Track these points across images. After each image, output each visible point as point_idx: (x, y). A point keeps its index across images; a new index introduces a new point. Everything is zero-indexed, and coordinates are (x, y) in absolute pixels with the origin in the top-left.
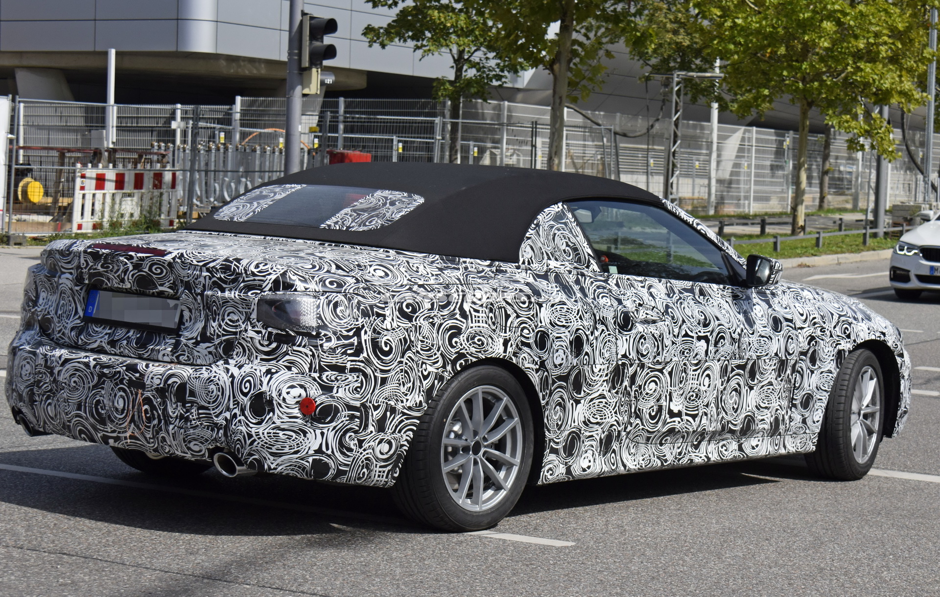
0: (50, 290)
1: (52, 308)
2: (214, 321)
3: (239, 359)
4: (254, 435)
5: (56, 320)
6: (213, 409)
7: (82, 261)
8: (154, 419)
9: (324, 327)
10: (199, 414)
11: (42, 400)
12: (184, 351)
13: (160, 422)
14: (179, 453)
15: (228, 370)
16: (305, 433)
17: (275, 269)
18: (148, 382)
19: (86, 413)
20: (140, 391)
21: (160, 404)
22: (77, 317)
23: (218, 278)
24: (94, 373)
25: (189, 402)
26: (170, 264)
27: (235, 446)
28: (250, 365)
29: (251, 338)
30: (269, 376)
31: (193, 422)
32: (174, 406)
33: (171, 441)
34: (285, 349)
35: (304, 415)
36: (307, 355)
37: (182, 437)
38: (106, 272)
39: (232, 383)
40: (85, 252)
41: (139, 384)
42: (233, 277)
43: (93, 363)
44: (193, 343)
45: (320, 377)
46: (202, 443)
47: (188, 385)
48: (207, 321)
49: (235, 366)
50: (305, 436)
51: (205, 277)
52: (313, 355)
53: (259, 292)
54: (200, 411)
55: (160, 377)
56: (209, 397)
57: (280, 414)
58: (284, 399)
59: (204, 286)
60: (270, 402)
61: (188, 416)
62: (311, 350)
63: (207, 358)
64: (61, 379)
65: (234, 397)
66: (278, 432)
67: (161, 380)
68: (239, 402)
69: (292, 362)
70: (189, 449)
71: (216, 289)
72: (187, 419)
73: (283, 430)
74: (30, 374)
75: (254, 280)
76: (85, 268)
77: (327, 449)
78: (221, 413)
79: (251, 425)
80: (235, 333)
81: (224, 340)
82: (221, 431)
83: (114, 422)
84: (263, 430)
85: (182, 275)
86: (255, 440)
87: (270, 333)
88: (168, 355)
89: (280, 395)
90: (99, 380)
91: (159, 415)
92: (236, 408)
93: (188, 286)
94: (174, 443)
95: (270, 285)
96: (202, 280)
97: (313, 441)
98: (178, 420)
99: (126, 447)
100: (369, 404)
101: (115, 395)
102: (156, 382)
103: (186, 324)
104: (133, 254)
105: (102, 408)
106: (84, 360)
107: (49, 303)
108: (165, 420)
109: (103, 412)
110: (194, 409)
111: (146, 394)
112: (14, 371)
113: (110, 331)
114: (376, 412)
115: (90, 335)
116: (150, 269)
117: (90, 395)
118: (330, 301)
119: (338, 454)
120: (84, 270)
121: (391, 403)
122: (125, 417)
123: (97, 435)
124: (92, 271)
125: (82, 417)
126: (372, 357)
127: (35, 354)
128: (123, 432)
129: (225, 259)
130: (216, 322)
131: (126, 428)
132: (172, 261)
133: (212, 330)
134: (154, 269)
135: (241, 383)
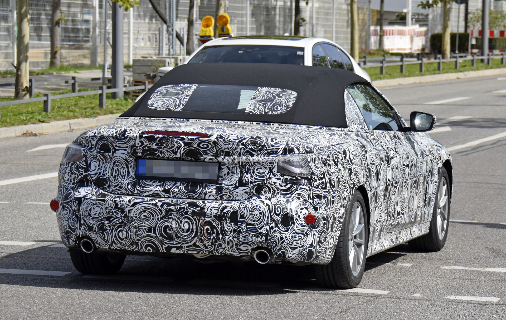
0: (103, 161)
1: (106, 172)
2: (247, 174)
3: (267, 195)
4: (284, 238)
5: (112, 179)
6: (257, 225)
7: (138, 142)
8: (213, 233)
9: (313, 174)
10: (247, 228)
11: (113, 229)
12: (227, 192)
13: (218, 234)
14: (230, 252)
15: (263, 202)
16: (307, 234)
17: (282, 142)
18: (208, 213)
19: (155, 234)
20: (202, 218)
21: (218, 224)
22: (130, 176)
23: (250, 149)
24: (162, 209)
25: (240, 222)
26: (214, 142)
27: (272, 245)
28: (275, 198)
29: (274, 182)
30: (289, 203)
32: (229, 225)
33: (225, 246)
34: (296, 188)
35: (308, 225)
36: (307, 190)
37: (234, 243)
38: (161, 148)
39: (269, 209)
40: (141, 137)
41: (202, 213)
42: (260, 148)
43: (159, 204)
44: (233, 188)
45: (313, 202)
46: (250, 245)
47: (239, 213)
48: (242, 173)
49: (266, 199)
50: (307, 237)
51: (241, 149)
52: (310, 190)
53: (276, 155)
54: (248, 227)
55: (218, 209)
56: (254, 218)
57: (297, 225)
58: (299, 216)
59: (240, 154)
60: (292, 218)
61: (240, 230)
62: (309, 187)
63: (244, 196)
64: (131, 214)
65: (271, 217)
66: (296, 235)
67: (218, 210)
68: (274, 220)
69: (300, 195)
70: (238, 249)
71: (248, 155)
72: (239, 232)
73: (298, 234)
74: (99, 213)
75: (273, 149)
76: (140, 146)
77: (314, 244)
78: (263, 226)
79: (282, 233)
80: (263, 180)
81: (256, 185)
82: (264, 237)
83: (180, 237)
84: (289, 234)
85: (224, 148)
86: (284, 241)
87: (286, 179)
88: (213, 196)
89: (297, 214)
90: (166, 214)
91: (217, 230)
92: (272, 223)
93: (227, 154)
94: (227, 246)
95: (282, 151)
96: (239, 150)
97: (310, 240)
98: (232, 233)
99: (186, 252)
100: (328, 216)
101: (181, 222)
102: (214, 211)
103: (224, 177)
104: (184, 137)
105: (170, 230)
106: (151, 202)
107: (103, 169)
108: (222, 234)
109: (170, 232)
110: (244, 226)
111: (207, 219)
112: (81, 212)
113: (160, 184)
114: (330, 221)
115: (143, 187)
116: (199, 145)
117: (159, 223)
118: (312, 159)
119: (318, 246)
120: (139, 148)
121: (335, 215)
122: (190, 234)
123: (162, 246)
124: (146, 148)
125: (152, 237)
126: (330, 189)
127: (104, 201)
128: (186, 243)
129: (252, 138)
130: (249, 175)
131: (189, 240)
132: (216, 140)
133: (247, 179)
134: (201, 145)
135: (275, 208)
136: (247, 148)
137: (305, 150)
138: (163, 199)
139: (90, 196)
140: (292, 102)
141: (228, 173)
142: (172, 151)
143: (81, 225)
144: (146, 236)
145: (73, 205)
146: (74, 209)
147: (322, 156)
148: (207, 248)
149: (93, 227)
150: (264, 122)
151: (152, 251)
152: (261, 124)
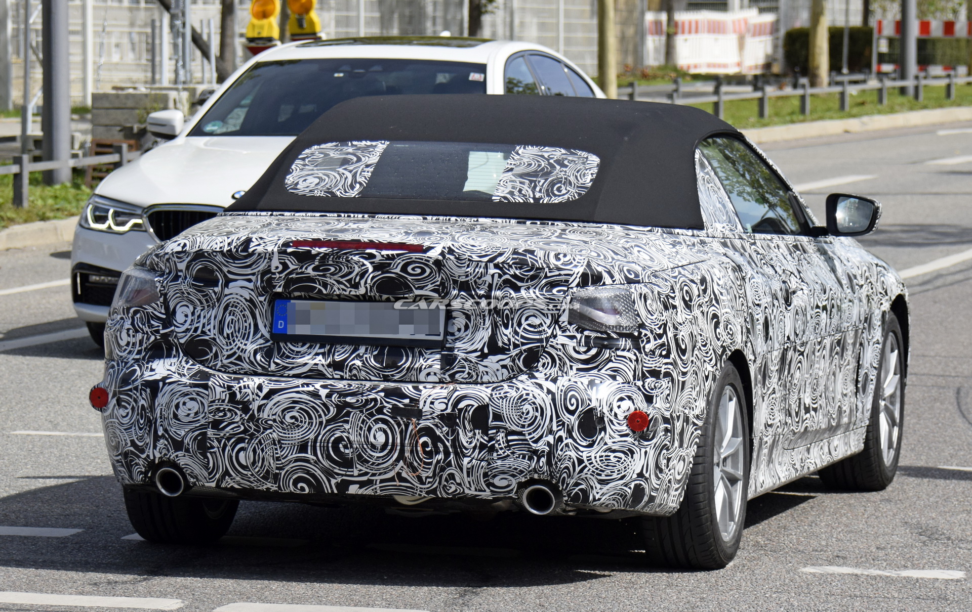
0: (201, 303)
1: (208, 327)
2: (507, 328)
3: (548, 371)
4: (585, 459)
5: (221, 341)
6: (530, 434)
7: (275, 262)
8: (438, 452)
9: (642, 326)
10: (508, 441)
11: (225, 446)
12: (464, 367)
13: (447, 454)
14: (472, 492)
15: (540, 386)
16: (632, 453)
17: (577, 260)
18: (426, 408)
19: (315, 454)
20: (414, 420)
21: (447, 434)
22: (259, 335)
23: (511, 276)
24: (329, 403)
25: (493, 428)
26: (437, 263)
27: (560, 476)
28: (566, 378)
29: (563, 345)
30: (595, 388)
31: (501, 452)
32: (470, 435)
33: (462, 479)
34: (607, 355)
35: (634, 432)
36: (631, 361)
37: (482, 472)
38: (324, 276)
39: (554, 400)
40: (282, 252)
41: (413, 411)
42: (532, 273)
43: (323, 393)
44: (477, 357)
45: (643, 386)
46: (513, 476)
47: (490, 408)
48: (495, 326)
49: (547, 379)
50: (632, 457)
51: (493, 275)
52: (637, 360)
53: (566, 289)
54: (510, 438)
55: (446, 401)
56: (523, 420)
57: (612, 433)
58: (616, 415)
59: (490, 286)
60: (601, 419)
61: (494, 444)
62: (635, 354)
63: (499, 374)
64: (265, 415)
65: (558, 417)
66: (610, 454)
67: (447, 405)
68: (564, 423)
69: (615, 370)
70: (489, 485)
71: (507, 289)
72: (492, 449)
73: (614, 451)
74: (196, 413)
75: (560, 275)
76: (280, 273)
77: (647, 471)
78: (541, 437)
79: (582, 449)
80: (541, 341)
81: (524, 350)
82: (543, 460)
83: (368, 462)
84: (595, 452)
85: (457, 275)
86: (586, 466)
87: (587, 337)
88: (435, 374)
89: (611, 410)
90: (338, 413)
91: (445, 446)
92: (560, 430)
93: (465, 287)
94: (466, 480)
95: (577, 280)
96: (488, 279)
97: (636, 464)
98: (477, 451)
99: (379, 492)
100: (674, 415)
101: (370, 429)
102: (439, 407)
103: (458, 335)
104: (373, 251)
105: (346, 447)
106: (306, 389)
107: (202, 321)
108: (456, 454)
109: (347, 451)
110: (501, 436)
111: (423, 423)
112: (158, 411)
113: (322, 350)
114: (678, 424)
115: (288, 357)
116: (404, 269)
117: (323, 433)
118: (641, 294)
119: (653, 477)
120: (278, 275)
121: (687, 411)
122: (388, 455)
123: (329, 481)
124: (294, 276)
125: (307, 461)
126: (677, 357)
127: (206, 387)
128: (380, 474)
129: (515, 252)
130: (510, 329)
131: (387, 467)
132: (440, 258)
133: (505, 338)
134: (409, 269)
135: (565, 399)
136: (505, 273)
137: (626, 277)
138: (329, 382)
139: (176, 377)
140: (589, 178)
141: (467, 327)
142: (349, 281)
143: (157, 438)
144: (296, 461)
145: (140, 397)
146: (143, 405)
147: (660, 290)
148: (424, 484)
149: (182, 442)
150: (533, 219)
151: (307, 490)
152: (528, 222)
